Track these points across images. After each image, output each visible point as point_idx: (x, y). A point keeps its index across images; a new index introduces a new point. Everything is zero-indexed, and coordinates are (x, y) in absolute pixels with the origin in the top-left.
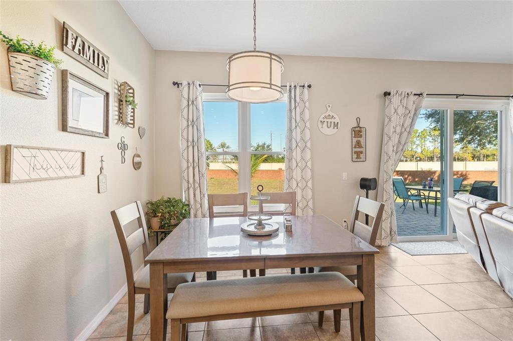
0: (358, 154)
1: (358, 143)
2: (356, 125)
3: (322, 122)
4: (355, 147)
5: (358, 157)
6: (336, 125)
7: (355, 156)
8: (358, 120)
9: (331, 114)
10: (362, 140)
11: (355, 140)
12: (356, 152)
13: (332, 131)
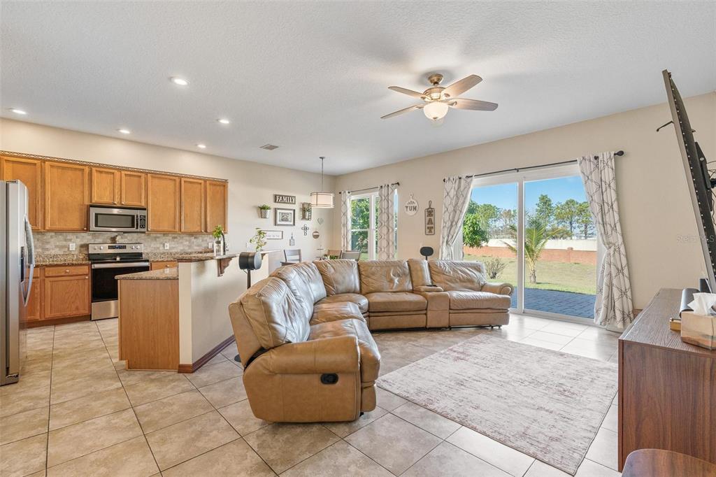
0: (430, 229)
1: (430, 220)
2: (428, 207)
3: (407, 207)
4: (428, 224)
5: (430, 231)
6: (415, 208)
7: (428, 230)
8: (430, 202)
9: (413, 200)
10: (432, 218)
11: (428, 218)
12: (428, 228)
13: (413, 213)
